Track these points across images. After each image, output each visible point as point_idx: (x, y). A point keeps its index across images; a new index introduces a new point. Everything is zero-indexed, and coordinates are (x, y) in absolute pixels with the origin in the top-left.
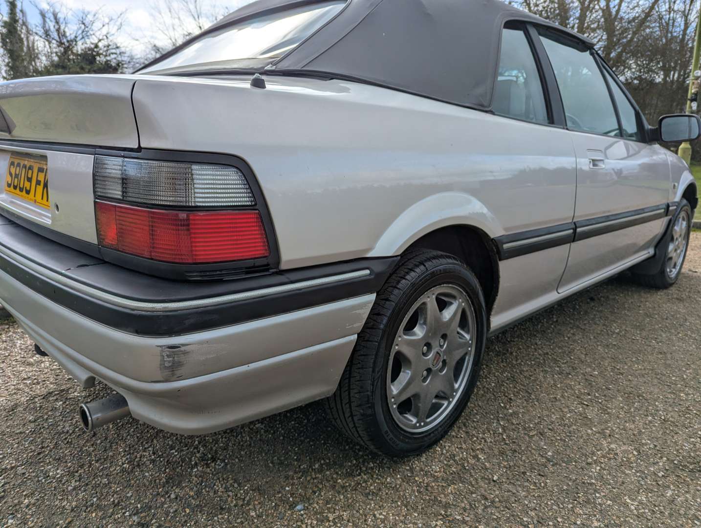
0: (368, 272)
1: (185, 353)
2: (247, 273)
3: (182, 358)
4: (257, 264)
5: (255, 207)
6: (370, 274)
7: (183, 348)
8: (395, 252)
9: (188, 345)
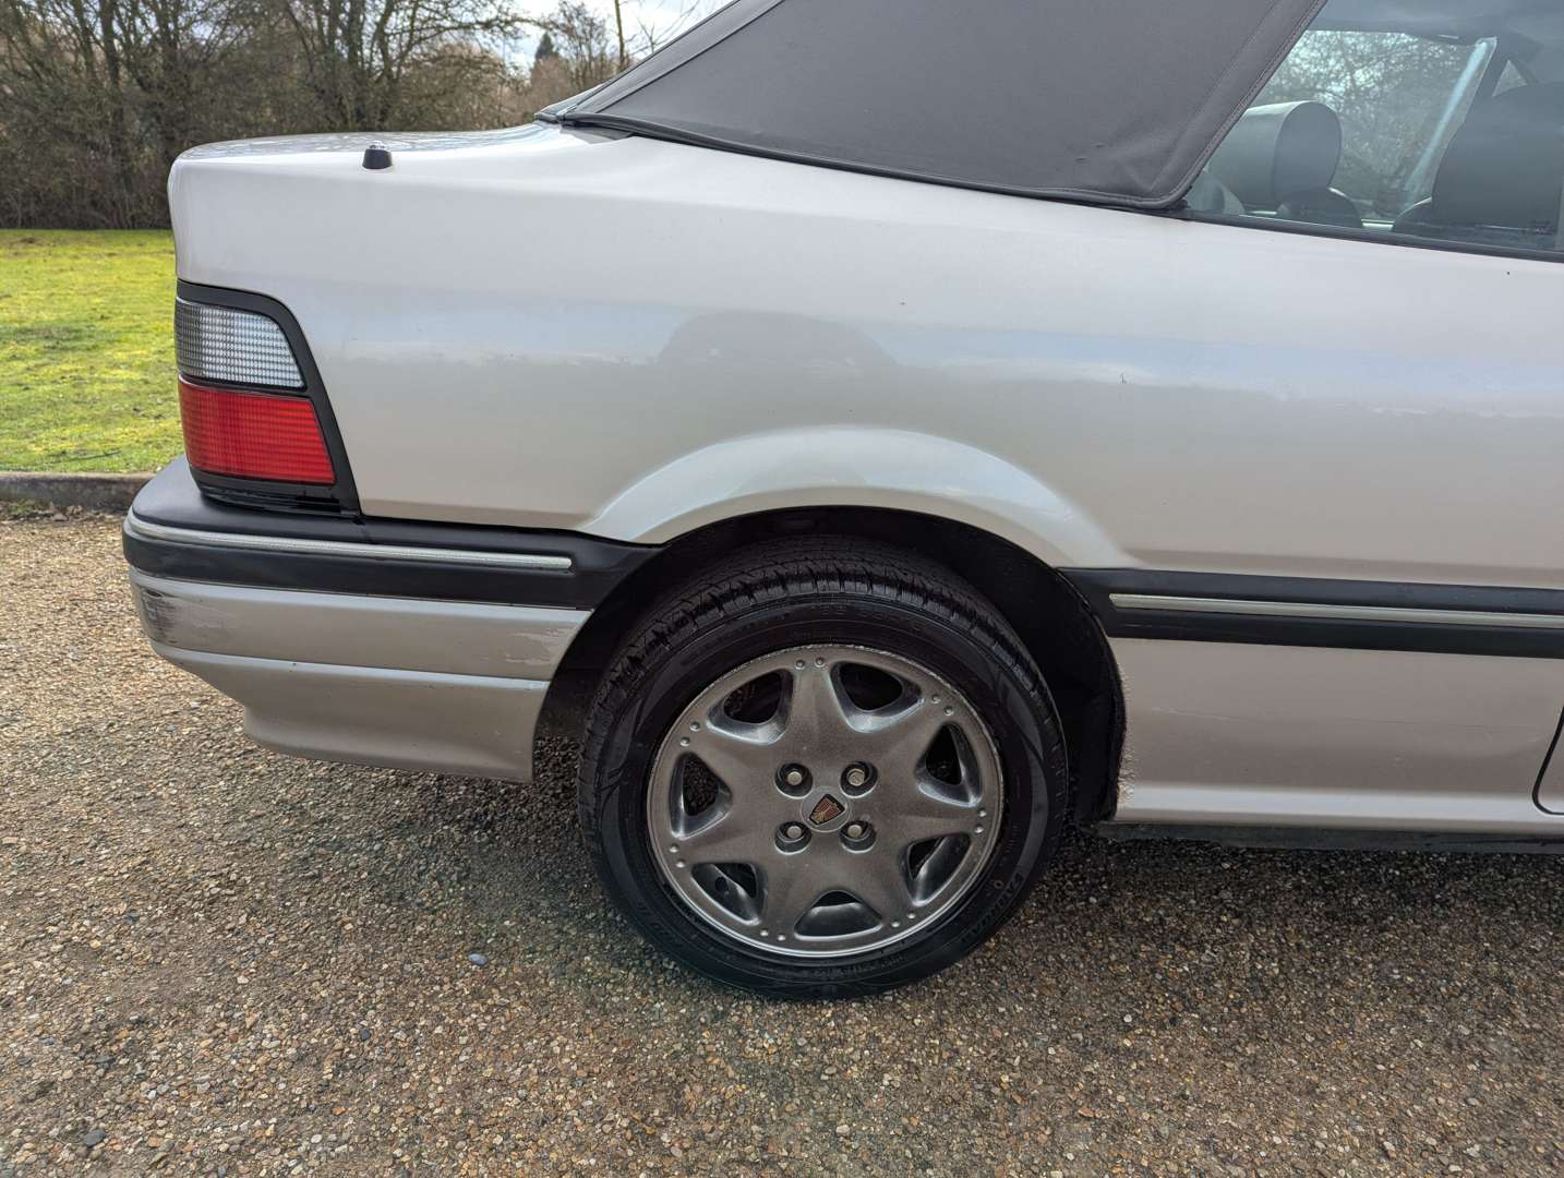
0: (567, 562)
1: (170, 607)
2: (301, 507)
3: (167, 614)
4: (309, 494)
5: (306, 394)
6: (570, 569)
7: (165, 599)
8: (643, 536)
9: (170, 596)
